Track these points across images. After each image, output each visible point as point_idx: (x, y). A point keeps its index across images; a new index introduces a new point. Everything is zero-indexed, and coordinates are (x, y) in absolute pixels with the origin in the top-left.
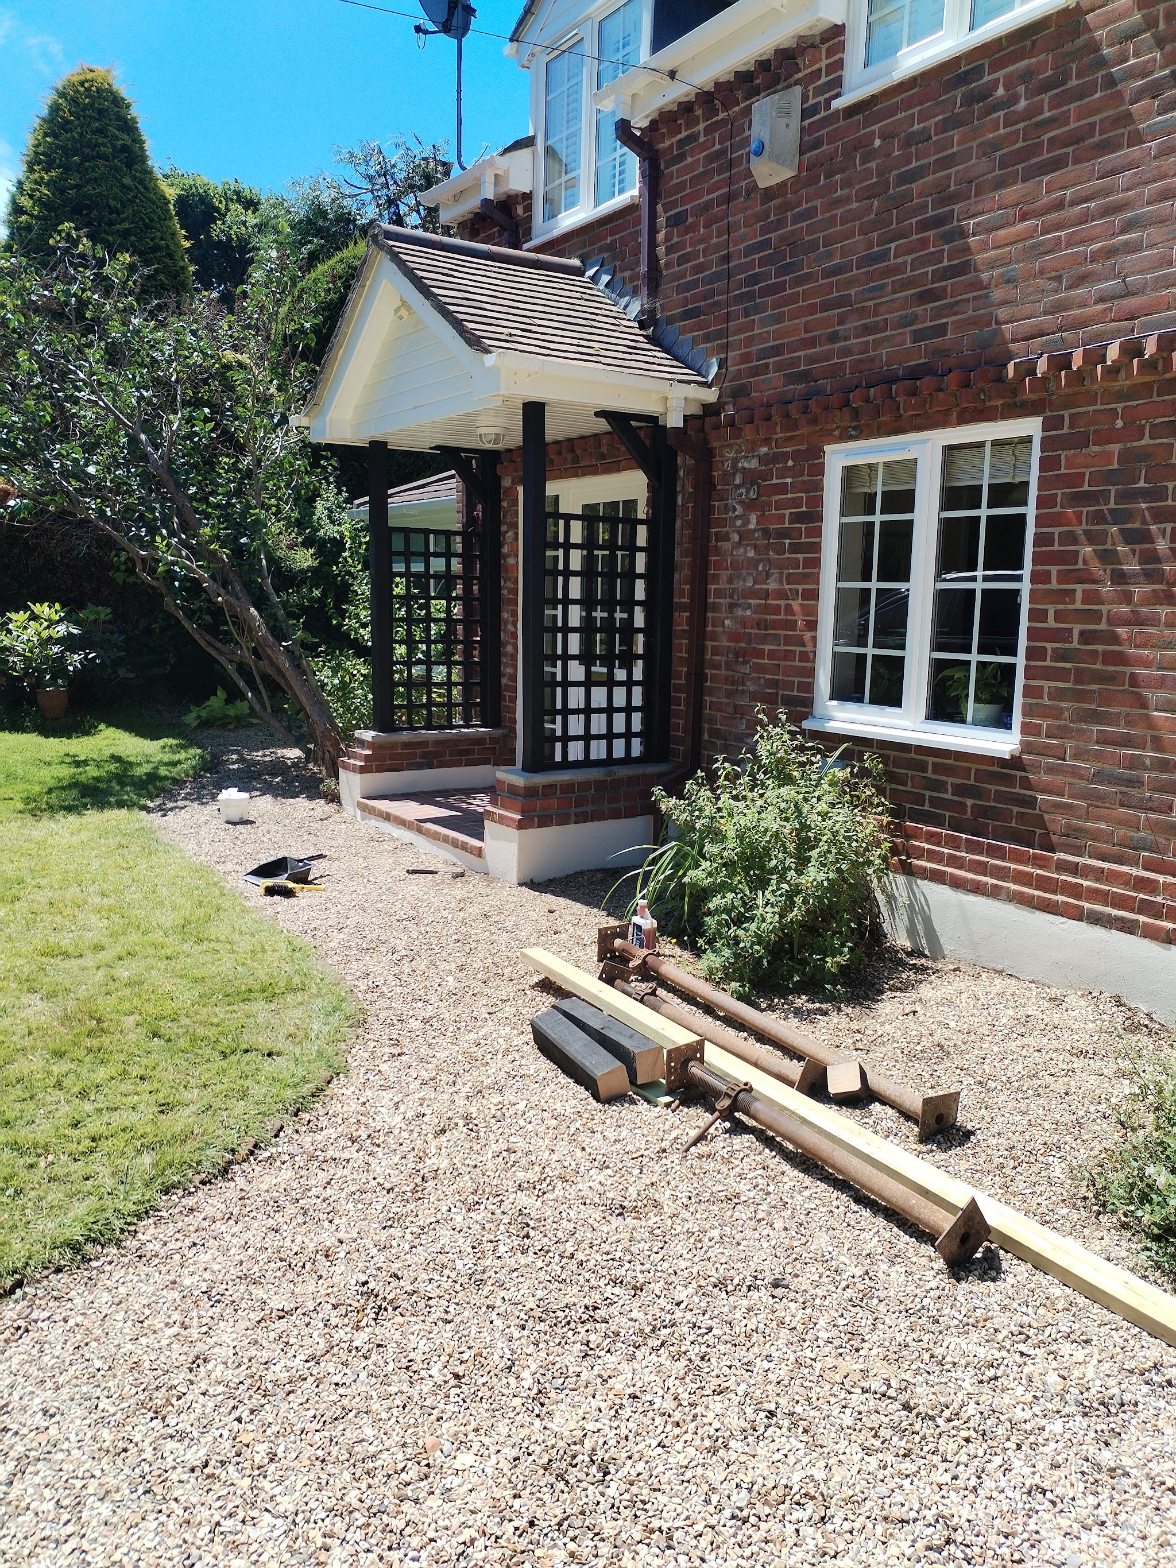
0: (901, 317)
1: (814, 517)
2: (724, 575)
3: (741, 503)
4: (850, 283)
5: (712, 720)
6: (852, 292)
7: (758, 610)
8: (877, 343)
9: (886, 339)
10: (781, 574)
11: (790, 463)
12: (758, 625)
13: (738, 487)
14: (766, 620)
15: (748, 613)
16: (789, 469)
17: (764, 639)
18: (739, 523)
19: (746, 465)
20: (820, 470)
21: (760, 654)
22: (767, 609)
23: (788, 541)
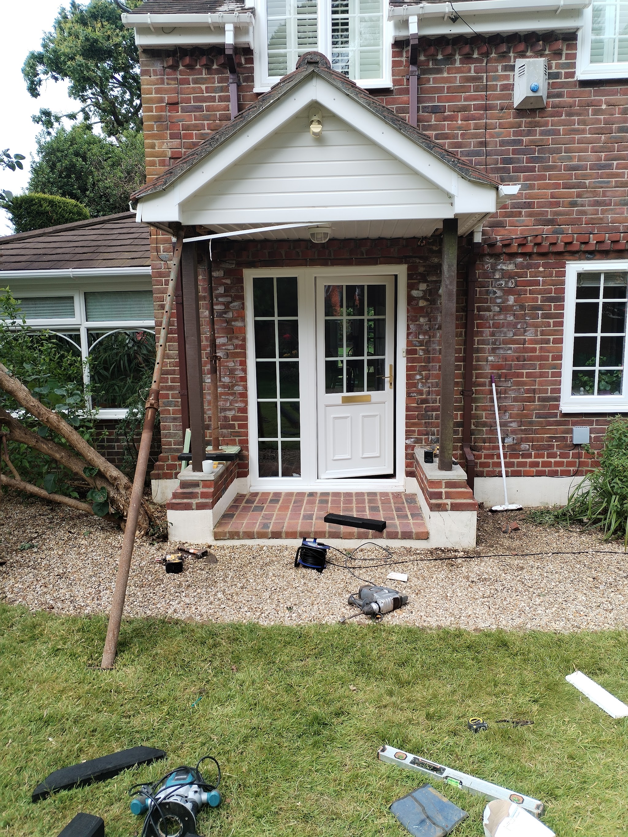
0: (621, 200)
1: (560, 299)
2: (487, 331)
3: (501, 289)
4: (585, 177)
5: (477, 417)
6: (587, 181)
7: (516, 350)
8: (603, 212)
9: (611, 210)
10: (537, 331)
11: (541, 269)
12: (518, 359)
13: (498, 280)
14: (524, 356)
15: (509, 352)
16: (541, 272)
17: (523, 367)
18: (499, 301)
19: (504, 268)
20: (563, 274)
21: (521, 375)
22: (525, 350)
23: (540, 312)
